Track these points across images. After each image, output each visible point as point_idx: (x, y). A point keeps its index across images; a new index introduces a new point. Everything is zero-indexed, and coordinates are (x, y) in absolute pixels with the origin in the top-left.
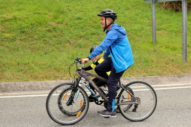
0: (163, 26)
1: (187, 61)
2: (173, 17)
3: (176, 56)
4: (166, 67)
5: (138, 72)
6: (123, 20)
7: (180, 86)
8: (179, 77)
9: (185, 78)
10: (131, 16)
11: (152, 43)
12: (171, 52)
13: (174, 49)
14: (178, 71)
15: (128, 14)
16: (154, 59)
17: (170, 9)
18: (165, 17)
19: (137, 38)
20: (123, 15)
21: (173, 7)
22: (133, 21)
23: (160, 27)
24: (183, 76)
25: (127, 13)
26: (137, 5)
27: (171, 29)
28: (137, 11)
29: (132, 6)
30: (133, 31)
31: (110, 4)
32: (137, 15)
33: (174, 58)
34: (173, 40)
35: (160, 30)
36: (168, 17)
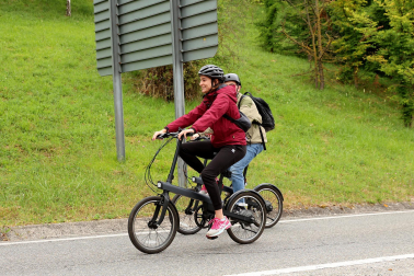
0: (140, 128)
2: (162, 111)
5: (81, 212)
6: (54, 116)
10: (72, 108)
11: (117, 159)
13: (163, 170)
15: (65, 103)
16: (117, 188)
17: (155, 96)
18: (145, 110)
19: (84, 151)
20: (54, 107)
21: (162, 92)
22: (76, 118)
23: (135, 129)
25: (63, 101)
26: (87, 87)
28: (87, 98)
29: (76, 88)
30: (75, 137)
31: (25, 84)
32: (86, 106)
35: (133, 135)
36: (152, 111)
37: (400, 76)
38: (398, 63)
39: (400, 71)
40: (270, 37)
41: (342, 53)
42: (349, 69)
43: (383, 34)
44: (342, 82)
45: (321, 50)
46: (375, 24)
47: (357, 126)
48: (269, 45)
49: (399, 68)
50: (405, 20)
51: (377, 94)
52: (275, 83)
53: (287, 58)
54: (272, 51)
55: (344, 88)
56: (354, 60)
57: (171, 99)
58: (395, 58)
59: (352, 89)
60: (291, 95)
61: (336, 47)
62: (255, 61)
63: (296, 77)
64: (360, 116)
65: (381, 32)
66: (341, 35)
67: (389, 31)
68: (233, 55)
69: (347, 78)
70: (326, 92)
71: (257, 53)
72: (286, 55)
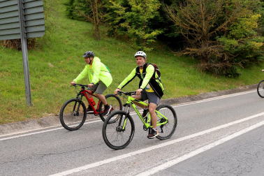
0: (4, 67)
1: (31, 105)
2: (15, 56)
3: (19, 100)
4: (8, 113)
7: (23, 134)
8: (23, 123)
9: (30, 123)
12: (14, 96)
13: (18, 92)
14: (22, 117)
17: (11, 48)
18: (6, 56)
21: (15, 45)
23: (1, 68)
24: (28, 122)
27: (14, 69)
33: (18, 102)
34: (17, 82)
36: (10, 56)
37: (137, 35)
38: (136, 29)
39: (137, 33)
40: (71, 11)
41: (109, 21)
42: (112, 29)
43: (128, 14)
44: (109, 36)
45: (98, 20)
46: (124, 9)
47: (116, 61)
48: (71, 15)
49: (136, 31)
50: (139, 7)
51: (126, 42)
52: (75, 38)
53: (81, 22)
54: (73, 19)
55: (110, 39)
56: (115, 25)
57: (20, 49)
58: (134, 26)
59: (113, 40)
60: (83, 44)
61: (105, 18)
62: (64, 25)
63: (85, 34)
64: (118, 54)
65: (128, 13)
66: (108, 12)
67: (131, 13)
68: (52, 25)
69: (111, 34)
70: (101, 42)
71: (65, 20)
72: (80, 20)
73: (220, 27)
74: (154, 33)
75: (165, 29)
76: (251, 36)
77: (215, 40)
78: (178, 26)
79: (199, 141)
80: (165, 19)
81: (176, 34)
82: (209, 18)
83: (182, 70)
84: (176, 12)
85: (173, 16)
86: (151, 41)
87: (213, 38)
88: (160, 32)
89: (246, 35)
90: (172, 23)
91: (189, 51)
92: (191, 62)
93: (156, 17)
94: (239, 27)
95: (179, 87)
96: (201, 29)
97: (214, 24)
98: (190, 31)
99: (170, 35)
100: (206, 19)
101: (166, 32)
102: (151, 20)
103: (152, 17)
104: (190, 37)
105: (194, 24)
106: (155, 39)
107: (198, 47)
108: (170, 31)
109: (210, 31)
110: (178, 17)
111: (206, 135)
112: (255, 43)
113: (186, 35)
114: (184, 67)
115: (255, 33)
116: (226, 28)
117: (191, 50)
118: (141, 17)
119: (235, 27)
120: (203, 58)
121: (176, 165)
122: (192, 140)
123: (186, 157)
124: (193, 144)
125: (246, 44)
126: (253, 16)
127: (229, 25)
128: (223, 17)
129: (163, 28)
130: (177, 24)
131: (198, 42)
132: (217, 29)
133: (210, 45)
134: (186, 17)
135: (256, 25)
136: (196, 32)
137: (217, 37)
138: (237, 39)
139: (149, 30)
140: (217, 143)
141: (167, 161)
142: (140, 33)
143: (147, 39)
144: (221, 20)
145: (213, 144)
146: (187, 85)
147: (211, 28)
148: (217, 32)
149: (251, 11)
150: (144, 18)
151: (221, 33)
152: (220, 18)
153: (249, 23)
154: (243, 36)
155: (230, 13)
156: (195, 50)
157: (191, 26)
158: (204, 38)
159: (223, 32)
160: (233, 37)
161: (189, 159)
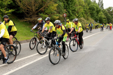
73: (41, 9)
74: (10, 11)
75: (16, 9)
76: (54, 13)
77: (38, 15)
78: (22, 8)
79: (27, 60)
80: (16, 4)
81: (21, 11)
82: (36, 5)
83: (23, 28)
84: (21, 2)
85: (19, 3)
86: (9, 14)
87: (37, 14)
88: (13, 11)
89: (52, 13)
90: (19, 6)
91: (27, 19)
92: (28, 25)
93: (11, 3)
94: (49, 9)
95: (21, 36)
96: (32, 10)
97: (38, 8)
98: (27, 10)
99: (18, 12)
100: (34, 5)
101: (16, 11)
102: (9, 5)
103: (9, 3)
104: (27, 13)
105: (29, 7)
106: (11, 14)
107: (31, 18)
108: (18, 10)
109: (36, 11)
110: (22, 4)
111: (31, 57)
112: (55, 16)
113: (25, 12)
114: (24, 27)
115: (56, 12)
116: (43, 10)
117: (28, 19)
118: (4, 3)
119: (47, 9)
120: (33, 23)
121: (15, 72)
122: (24, 60)
123: (20, 68)
124: (24, 62)
125: (52, 17)
126: (55, 5)
127: (44, 8)
128: (42, 5)
129: (15, 9)
130: (21, 7)
131: (31, 15)
132: (39, 10)
133: (36, 17)
134: (25, 4)
135: (56, 9)
136: (30, 11)
137: (39, 13)
138: (48, 15)
139: (8, 9)
140: (35, 61)
141: (10, 70)
142: (3, 10)
143: (7, 13)
144: (41, 6)
145: (33, 61)
146: (26, 35)
147: (37, 9)
148: (39, 11)
149: (54, 3)
150: (5, 3)
151: (41, 12)
152: (40, 5)
153: (53, 8)
154: (51, 13)
155: (45, 3)
156: (30, 19)
157: (28, 8)
158: (33, 14)
159: (42, 11)
160: (46, 14)
161: (21, 69)
